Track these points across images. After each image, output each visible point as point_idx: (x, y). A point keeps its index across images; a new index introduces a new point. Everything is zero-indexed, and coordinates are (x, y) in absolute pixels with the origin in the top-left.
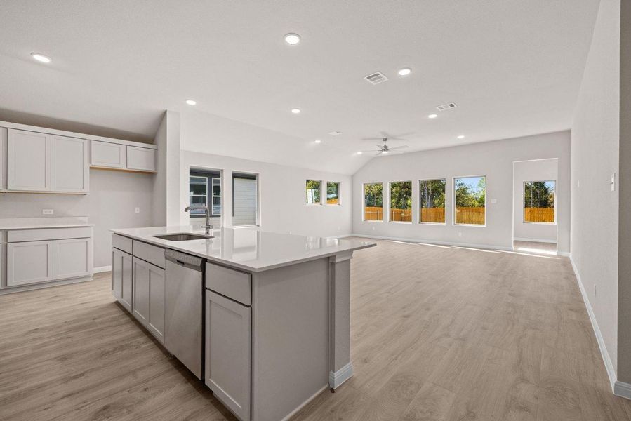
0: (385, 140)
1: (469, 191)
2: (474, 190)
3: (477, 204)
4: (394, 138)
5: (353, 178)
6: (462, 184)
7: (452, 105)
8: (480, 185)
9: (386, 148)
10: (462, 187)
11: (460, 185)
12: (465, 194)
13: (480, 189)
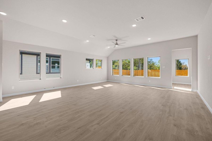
0: (117, 40)
1: (155, 64)
2: (157, 64)
3: (158, 68)
4: (120, 39)
5: (108, 58)
6: (153, 62)
7: (142, 18)
8: (159, 62)
9: (117, 44)
10: (153, 63)
11: (152, 62)
12: (154, 65)
13: (159, 63)
